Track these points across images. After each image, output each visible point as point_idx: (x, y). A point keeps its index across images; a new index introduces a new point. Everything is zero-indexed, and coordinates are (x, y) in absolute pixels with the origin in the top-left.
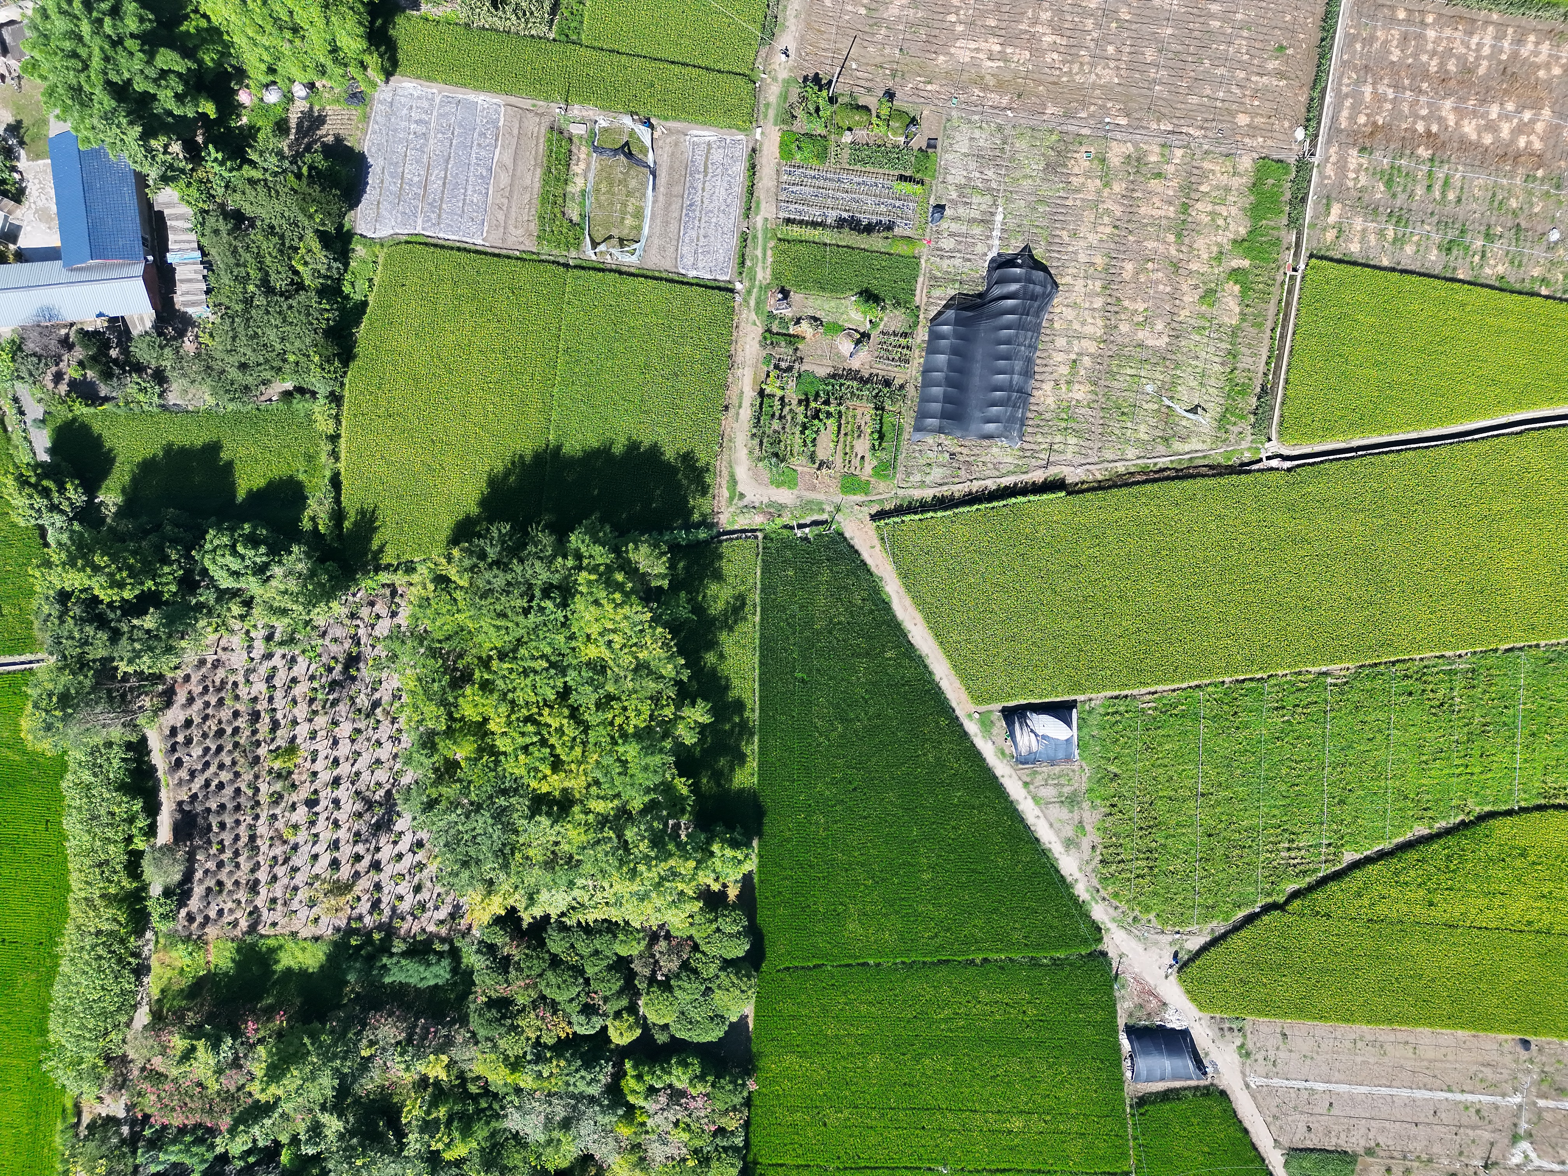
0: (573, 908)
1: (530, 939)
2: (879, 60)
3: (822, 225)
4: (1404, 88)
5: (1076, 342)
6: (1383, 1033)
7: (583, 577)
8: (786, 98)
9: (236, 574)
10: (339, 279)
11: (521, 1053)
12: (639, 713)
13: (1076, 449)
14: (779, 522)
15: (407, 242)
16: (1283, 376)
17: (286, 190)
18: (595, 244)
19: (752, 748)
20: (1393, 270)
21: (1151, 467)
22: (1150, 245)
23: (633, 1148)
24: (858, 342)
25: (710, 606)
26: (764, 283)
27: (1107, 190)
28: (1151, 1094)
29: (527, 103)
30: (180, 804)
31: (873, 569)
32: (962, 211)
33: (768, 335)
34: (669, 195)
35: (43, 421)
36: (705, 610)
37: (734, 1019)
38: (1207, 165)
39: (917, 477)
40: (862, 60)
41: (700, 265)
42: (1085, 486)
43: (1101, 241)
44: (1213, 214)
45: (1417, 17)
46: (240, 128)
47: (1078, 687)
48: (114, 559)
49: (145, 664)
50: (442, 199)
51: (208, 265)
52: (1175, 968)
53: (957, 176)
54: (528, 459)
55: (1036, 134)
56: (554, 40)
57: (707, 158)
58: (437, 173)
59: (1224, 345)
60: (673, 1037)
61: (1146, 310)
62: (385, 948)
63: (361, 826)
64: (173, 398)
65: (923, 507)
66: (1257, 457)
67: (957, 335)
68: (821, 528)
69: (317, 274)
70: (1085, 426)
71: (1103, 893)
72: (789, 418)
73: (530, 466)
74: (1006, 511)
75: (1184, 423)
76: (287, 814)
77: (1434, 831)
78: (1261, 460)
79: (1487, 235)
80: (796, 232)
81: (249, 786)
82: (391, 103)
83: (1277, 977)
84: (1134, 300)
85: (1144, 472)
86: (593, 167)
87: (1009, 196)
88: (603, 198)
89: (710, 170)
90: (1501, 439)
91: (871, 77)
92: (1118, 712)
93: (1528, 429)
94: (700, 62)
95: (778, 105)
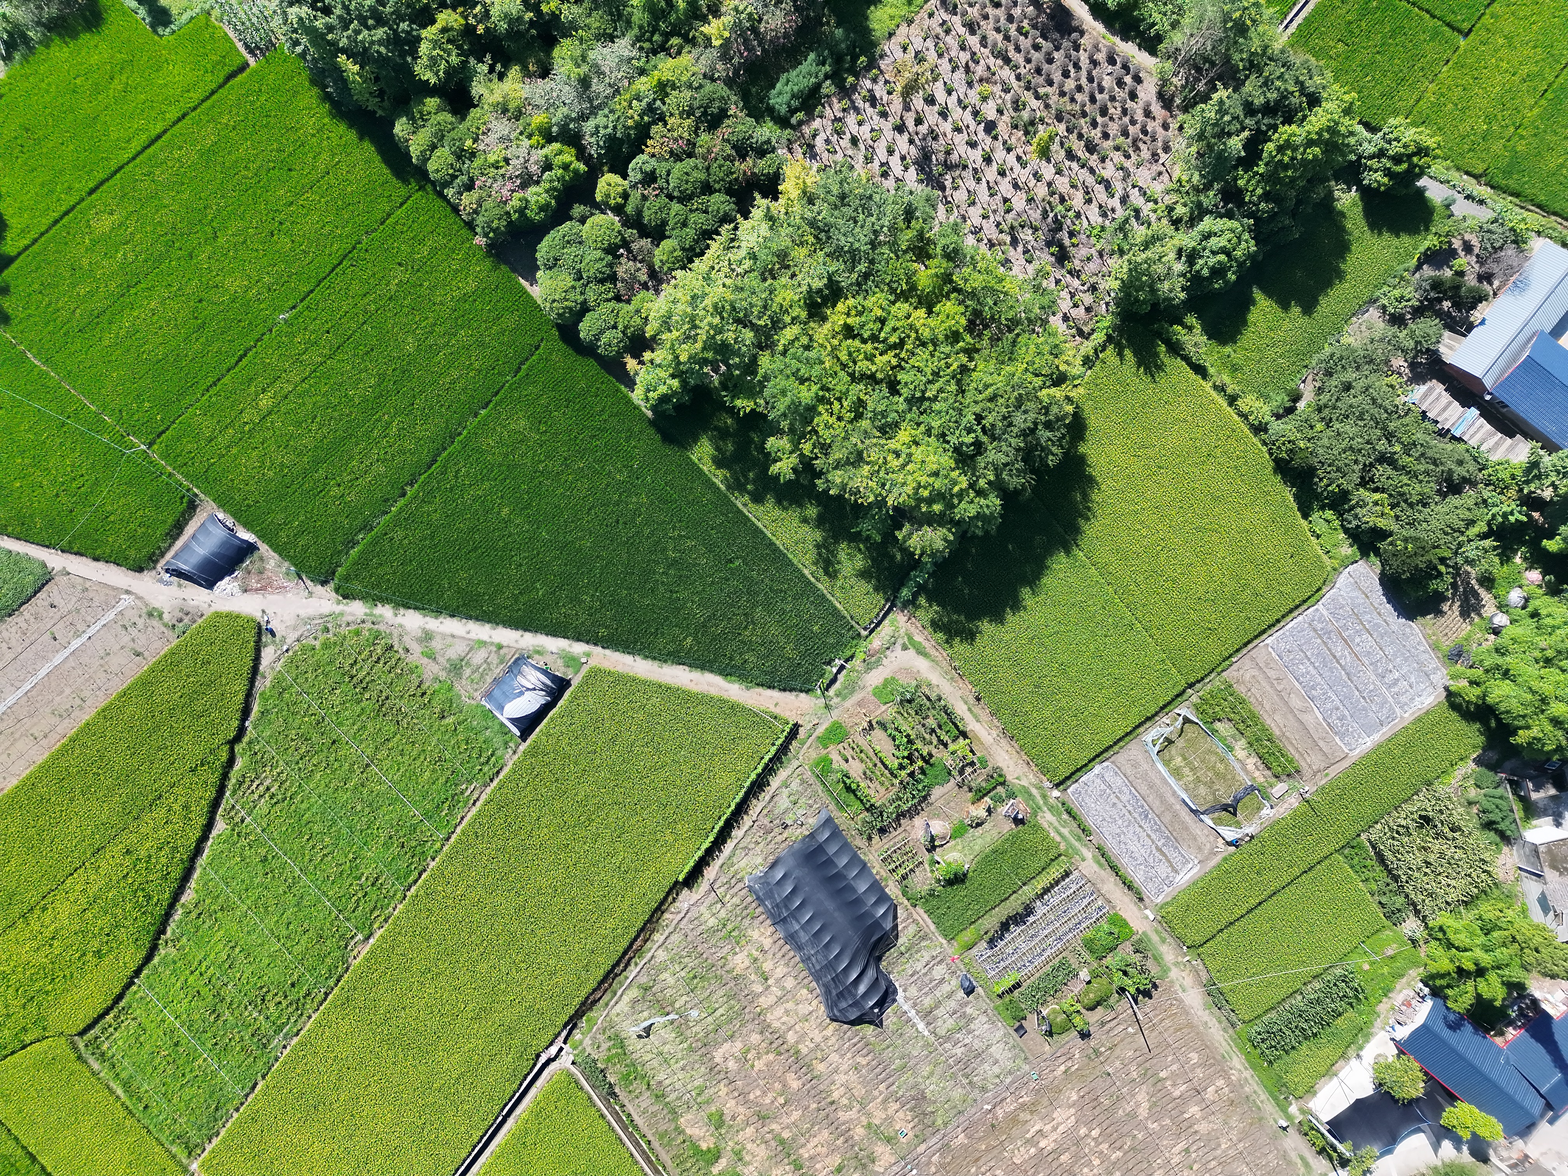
0: (733, 240)
1: (741, 186)
2: (1117, 1051)
3: (1041, 896)
5: (779, 993)
6: (69, 727)
7: (964, 482)
8: (1155, 959)
9: (1207, 236)
10: (1341, 515)
11: (667, 100)
12: (828, 426)
14: (860, 656)
15: (1319, 589)
16: (609, 1117)
17: (1442, 542)
18: (1186, 720)
19: (718, 477)
21: (637, 959)
22: (796, 1115)
23: (520, 112)
24: (933, 839)
25: (849, 547)
26: (1040, 814)
27: (865, 1122)
28: (191, 518)
29: (1333, 772)
30: (1082, 33)
31: (760, 690)
32: (952, 1004)
33: (1001, 780)
34: (1169, 807)
35: (1448, 206)
36: (850, 541)
37: (539, 274)
39: (795, 785)
40: (1129, 1040)
41: (1098, 781)
42: (670, 899)
43: (833, 1083)
46: (1515, 552)
47: (533, 752)
48: (1304, 162)
49: (1209, 110)
50: (1325, 644)
51: (1443, 434)
52: (264, 624)
53: (981, 1025)
54: (1081, 522)
55: (954, 1111)
56: (1359, 835)
57: (1169, 861)
58: (1348, 659)
59: (673, 1096)
60: (571, 219)
61: (753, 1066)
62: (836, 77)
63: (939, 146)
64: (1373, 313)
65: (770, 769)
66: (570, 1042)
67: (867, 915)
68: (826, 682)
69: (1361, 504)
70: (713, 941)
71: (368, 625)
72: (927, 736)
73: (1075, 519)
74: (709, 826)
75: (646, 1014)
76: (1000, 101)
77: (178, 906)
78: (565, 1042)
80: (1054, 872)
81: (1047, 95)
82: (1428, 676)
83: (186, 690)
84: (768, 1065)
85: (639, 951)
86: (1242, 773)
87: (929, 1048)
88: (1213, 759)
89: (1157, 854)
91: (1111, 1034)
92: (486, 763)
94: (1241, 923)
95: (1156, 949)
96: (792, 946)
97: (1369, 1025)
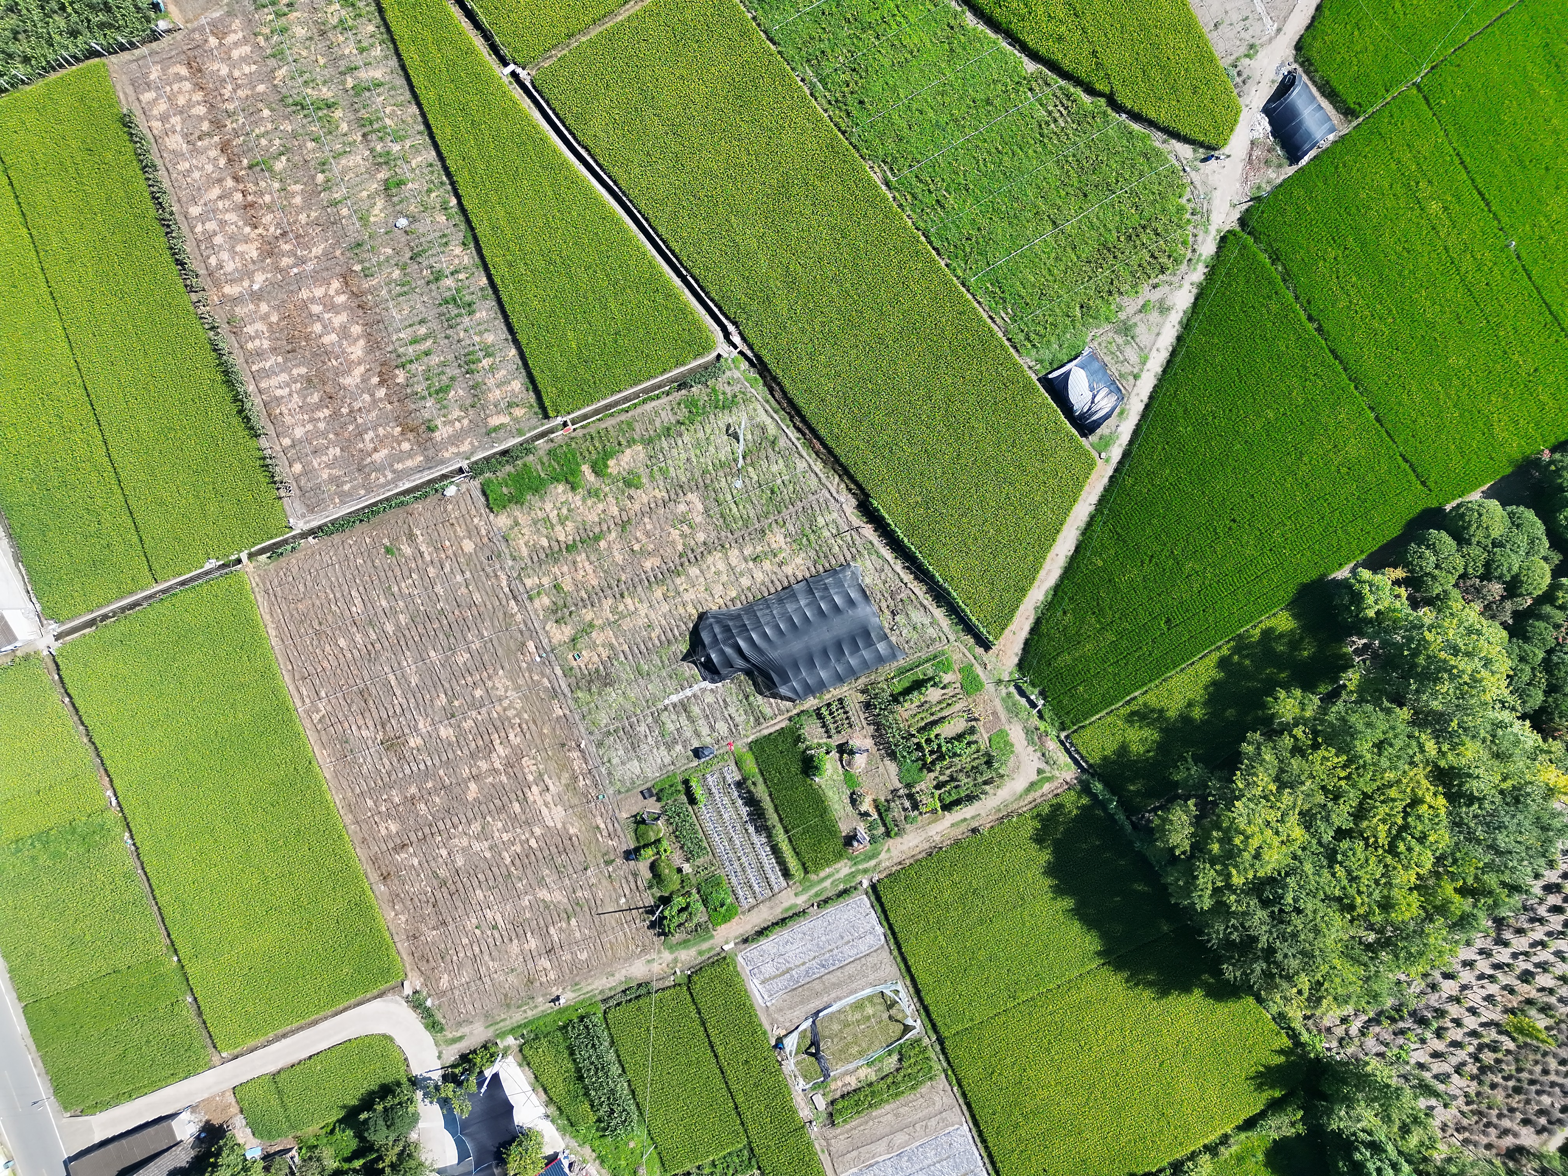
2: (605, 882)
3: (771, 844)
4: (357, 426)
5: (738, 570)
8: (685, 941)
13: (826, 513)
14: (1042, 726)
16: (661, 378)
18: (907, 1029)
19: (1253, 629)
20: (516, 342)
21: (803, 440)
22: (619, 558)
24: (852, 753)
25: (1153, 742)
26: (849, 863)
27: (595, 622)
28: (1337, 109)
29: (824, 1158)
31: (1031, 620)
32: (688, 733)
33: (892, 833)
34: (826, 990)
36: (1158, 743)
37: (1499, 505)
38: (525, 552)
39: (931, 632)
40: (614, 896)
41: (867, 927)
42: (852, 486)
43: (641, 601)
44: (562, 521)
45: (291, 453)
47: (1028, 387)
52: (1216, 153)
53: (662, 755)
54: (1126, 975)
55: (586, 711)
56: (759, 1168)
57: (775, 977)
59: (665, 444)
60: (1551, 548)
61: (674, 526)
65: (953, 610)
66: (740, 357)
67: (797, 673)
68: (1024, 687)
70: (803, 518)
71: (1189, 255)
72: (948, 772)
73: (1130, 969)
74: (915, 539)
75: (749, 437)
77: (965, 8)
78: (741, 353)
79: (437, 279)
80: (793, 863)
83: (1173, 65)
84: (673, 542)
85: (810, 445)
86: (843, 1069)
87: (651, 702)
88: (864, 1045)
89: (784, 967)
90: (601, 161)
91: (623, 881)
92: (1028, 338)
93: (579, 144)
94: (702, 1033)
95: (694, 945)
96: (782, 594)
97: (574, 1134)
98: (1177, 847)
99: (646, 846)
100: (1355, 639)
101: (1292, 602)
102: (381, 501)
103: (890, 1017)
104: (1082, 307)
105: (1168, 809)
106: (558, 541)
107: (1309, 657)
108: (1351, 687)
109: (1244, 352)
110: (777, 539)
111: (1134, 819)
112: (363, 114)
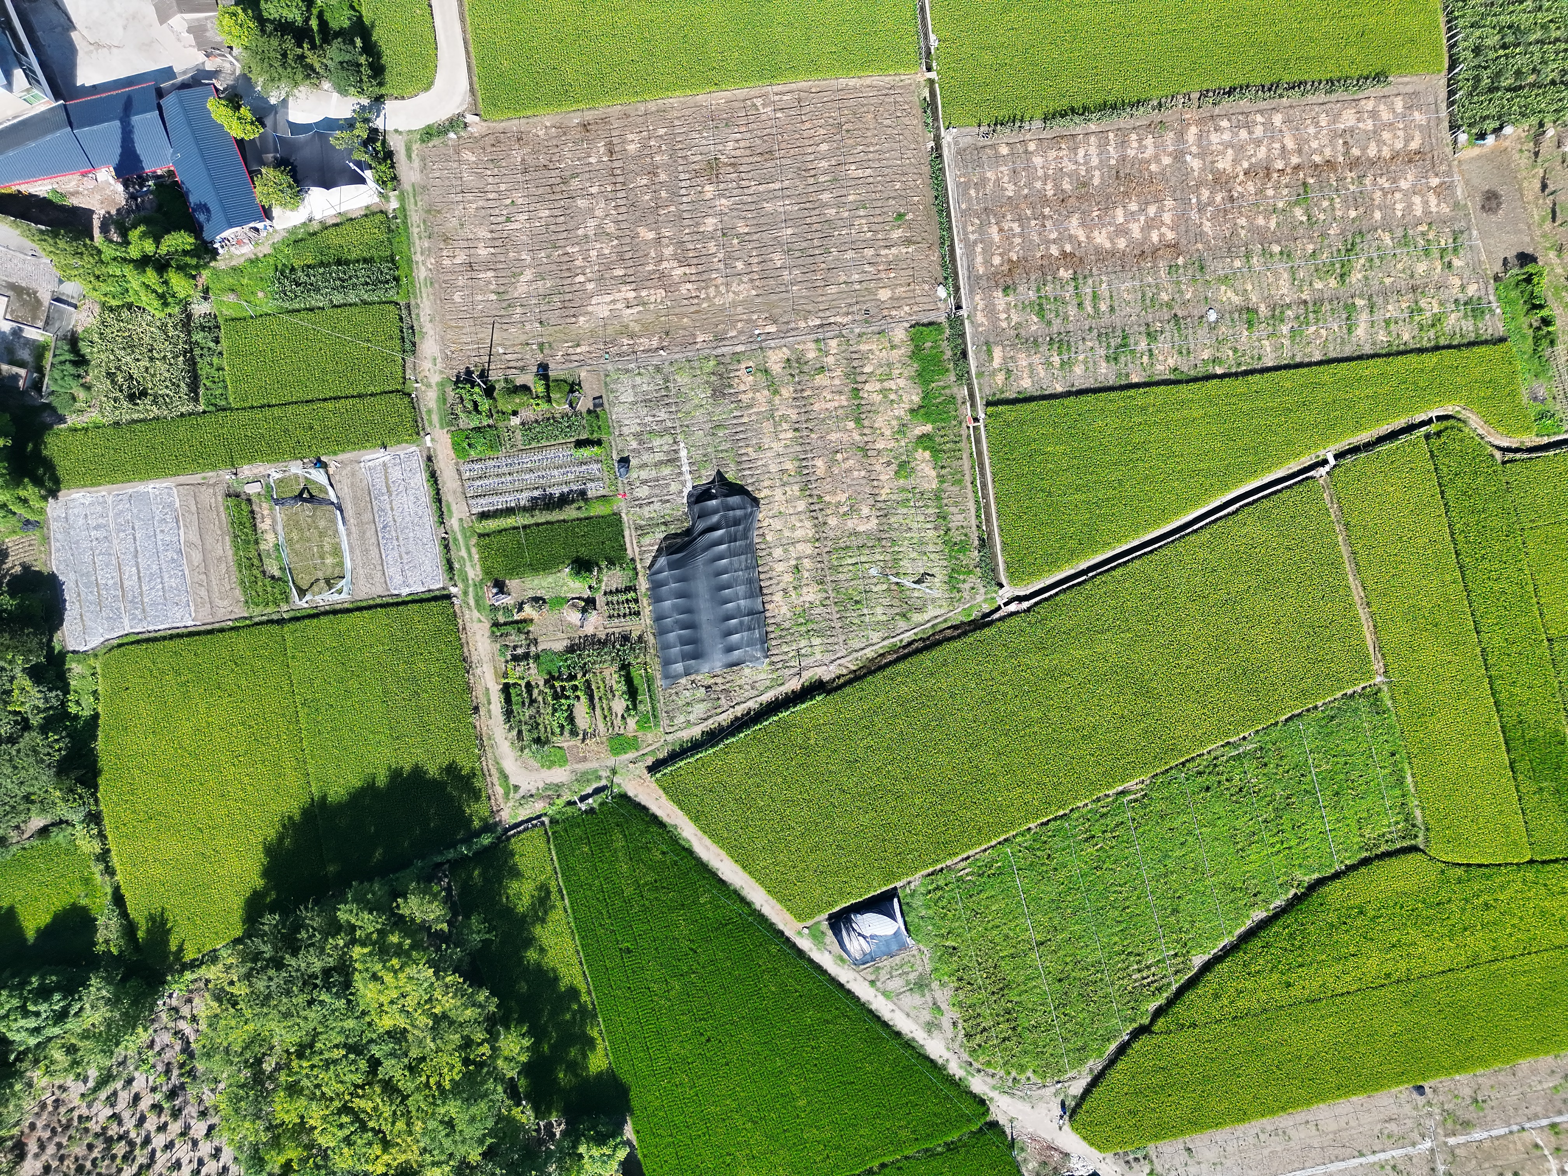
2: (523, 338)
3: (516, 509)
4: (1028, 219)
5: (791, 548)
6: (1281, 1120)
7: (357, 951)
8: (445, 400)
10: (61, 705)
13: (822, 648)
14: (560, 802)
15: (120, 646)
16: (995, 525)
18: (302, 593)
19: (599, 1030)
20: (1068, 394)
21: (898, 645)
22: (833, 437)
24: (584, 611)
25: (516, 905)
26: (477, 580)
27: (778, 397)
29: (197, 478)
31: (665, 820)
32: (646, 457)
33: (495, 629)
34: (360, 524)
36: (513, 910)
38: (864, 347)
39: (680, 719)
40: (507, 343)
41: (411, 580)
42: (842, 680)
43: (786, 446)
44: (883, 391)
45: (1020, 148)
47: (892, 876)
50: (141, 595)
52: (1066, 1117)
53: (631, 427)
54: (297, 818)
55: (694, 364)
56: (204, 412)
57: (386, 477)
58: (130, 570)
59: (930, 511)
61: (849, 498)
65: (695, 747)
66: (996, 606)
67: (676, 579)
68: (603, 795)
69: (37, 710)
70: (824, 624)
71: (976, 1065)
72: (540, 699)
73: (301, 824)
74: (773, 729)
75: (916, 594)
77: (1271, 913)
78: (999, 608)
79: (1149, 334)
80: (492, 525)
82: (66, 518)
83: (1162, 1099)
84: (835, 494)
85: (893, 650)
86: (279, 520)
87: (687, 430)
88: (298, 546)
89: (393, 489)
90: (1219, 523)
91: (520, 356)
92: (938, 888)
93: (1242, 507)
94: (351, 392)
95: (439, 409)
96: (756, 585)
97: (286, 242)
98: (406, 901)
99: (547, 387)
100: (563, 1126)
101: (614, 1075)
102: (950, 221)
103: (317, 580)
104: (954, 948)
105: (445, 903)
106: (866, 382)
107: (557, 1077)
108: (516, 1112)
109: (869, 1093)
110: (811, 594)
111: (447, 866)
112: (1327, 306)
